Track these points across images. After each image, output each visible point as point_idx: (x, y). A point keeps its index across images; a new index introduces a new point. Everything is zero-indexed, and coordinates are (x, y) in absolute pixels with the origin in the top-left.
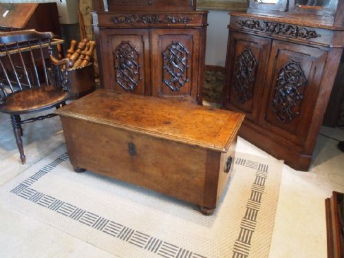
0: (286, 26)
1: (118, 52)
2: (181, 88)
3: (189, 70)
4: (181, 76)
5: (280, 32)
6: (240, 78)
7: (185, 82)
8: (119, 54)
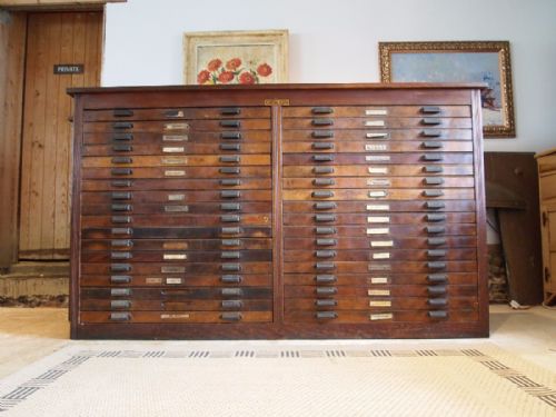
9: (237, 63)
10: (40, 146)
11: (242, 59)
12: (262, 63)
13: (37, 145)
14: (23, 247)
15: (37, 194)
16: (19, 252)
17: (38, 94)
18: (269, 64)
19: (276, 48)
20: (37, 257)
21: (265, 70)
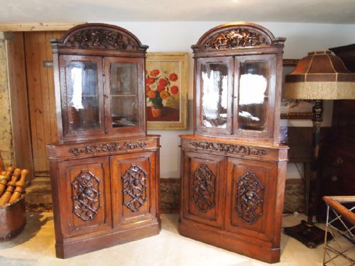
0: (238, 147)
1: (76, 182)
2: (142, 207)
3: (148, 189)
4: (141, 197)
5: (234, 151)
6: (199, 191)
7: (144, 200)
8: (78, 184)
9: (157, 72)
10: (40, 112)
11: (160, 70)
12: (172, 72)
13: (38, 112)
14: (37, 169)
15: (41, 140)
16: (35, 172)
17: (36, 80)
18: (176, 73)
19: (180, 63)
20: (45, 175)
21: (174, 77)
